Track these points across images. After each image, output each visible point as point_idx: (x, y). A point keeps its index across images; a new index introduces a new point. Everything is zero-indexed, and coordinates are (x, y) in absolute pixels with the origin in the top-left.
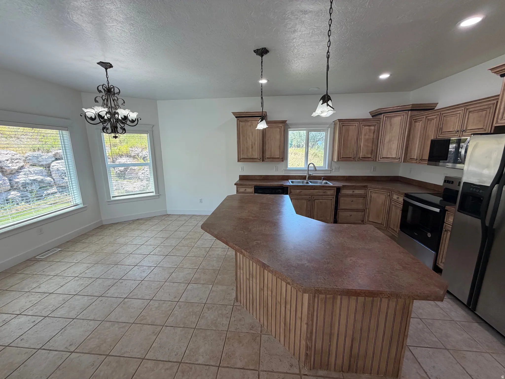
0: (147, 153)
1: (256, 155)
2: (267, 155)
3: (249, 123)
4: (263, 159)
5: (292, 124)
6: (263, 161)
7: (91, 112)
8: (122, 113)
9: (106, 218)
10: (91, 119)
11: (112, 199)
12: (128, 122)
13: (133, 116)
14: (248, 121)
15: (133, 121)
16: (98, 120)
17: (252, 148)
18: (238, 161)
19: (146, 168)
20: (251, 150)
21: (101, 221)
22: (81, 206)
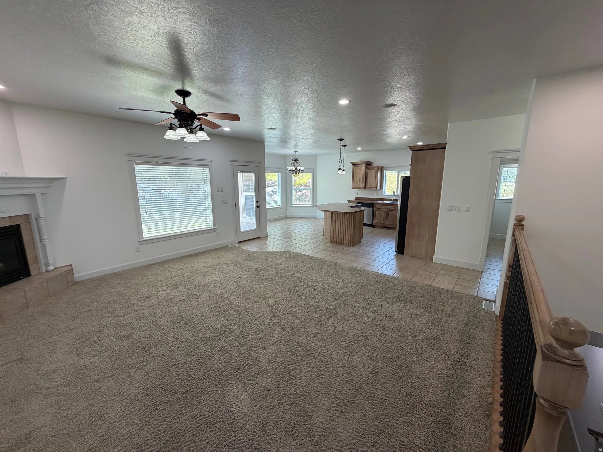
0: (310, 183)
1: (361, 185)
2: (368, 185)
3: (359, 168)
4: (365, 187)
5: (386, 167)
6: (365, 188)
7: (289, 168)
8: (298, 168)
9: (289, 215)
10: (290, 171)
11: (292, 205)
12: (301, 171)
13: (302, 168)
14: (358, 167)
15: (302, 171)
16: (291, 171)
17: (359, 181)
18: (352, 188)
19: (309, 191)
20: (358, 182)
21: (287, 216)
22: (281, 206)
